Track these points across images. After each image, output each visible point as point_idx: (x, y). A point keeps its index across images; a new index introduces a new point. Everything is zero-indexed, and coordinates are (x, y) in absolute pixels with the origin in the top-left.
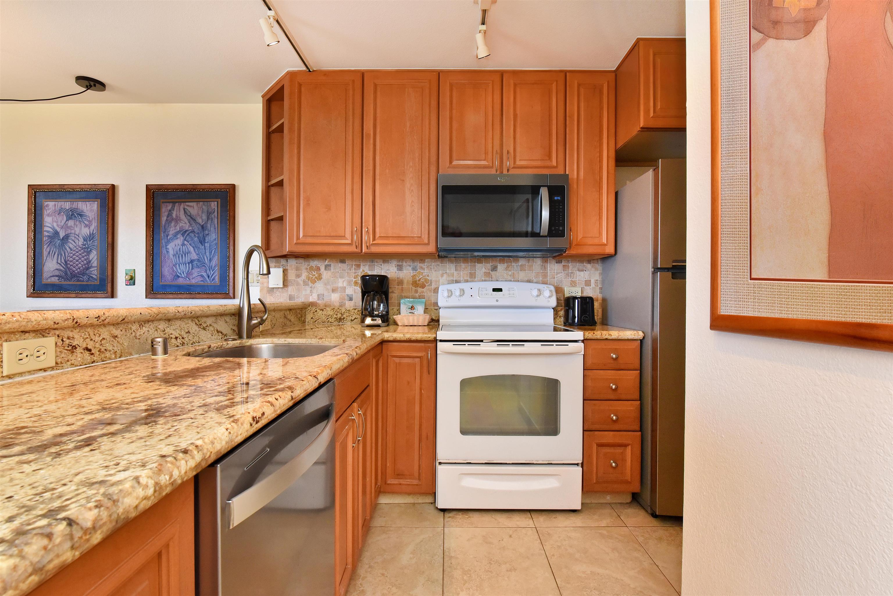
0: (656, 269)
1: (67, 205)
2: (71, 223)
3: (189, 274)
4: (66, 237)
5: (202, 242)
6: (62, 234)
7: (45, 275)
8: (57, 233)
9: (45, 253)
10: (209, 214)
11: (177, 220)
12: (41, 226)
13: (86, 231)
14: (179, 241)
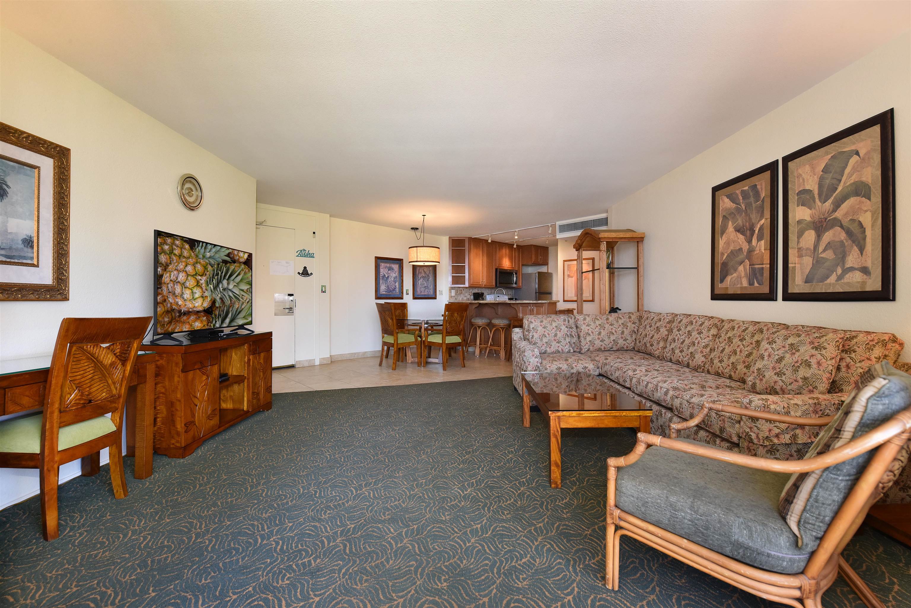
0: (536, 293)
1: (388, 265)
2: (389, 272)
3: (425, 291)
4: (388, 277)
5: (428, 280)
6: (386, 276)
7: (381, 291)
8: (385, 275)
9: (381, 283)
10: (430, 271)
11: (421, 273)
12: (380, 272)
13: (394, 275)
14: (422, 280)
